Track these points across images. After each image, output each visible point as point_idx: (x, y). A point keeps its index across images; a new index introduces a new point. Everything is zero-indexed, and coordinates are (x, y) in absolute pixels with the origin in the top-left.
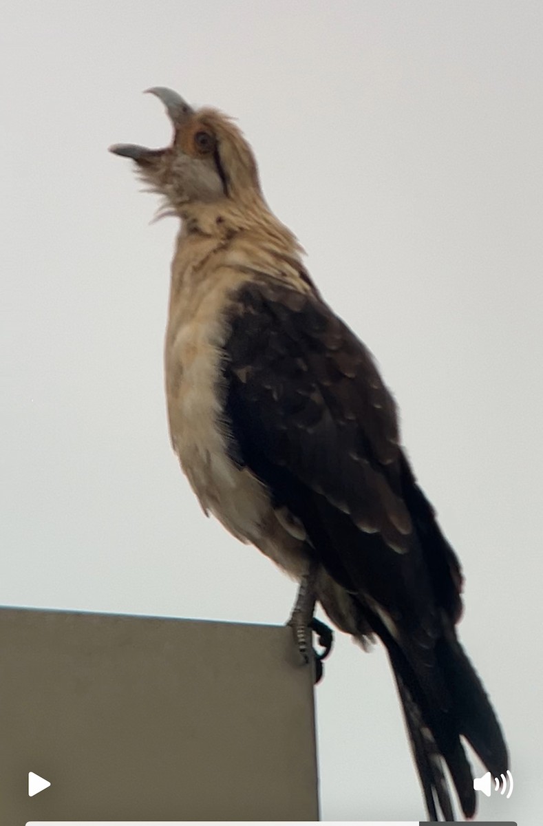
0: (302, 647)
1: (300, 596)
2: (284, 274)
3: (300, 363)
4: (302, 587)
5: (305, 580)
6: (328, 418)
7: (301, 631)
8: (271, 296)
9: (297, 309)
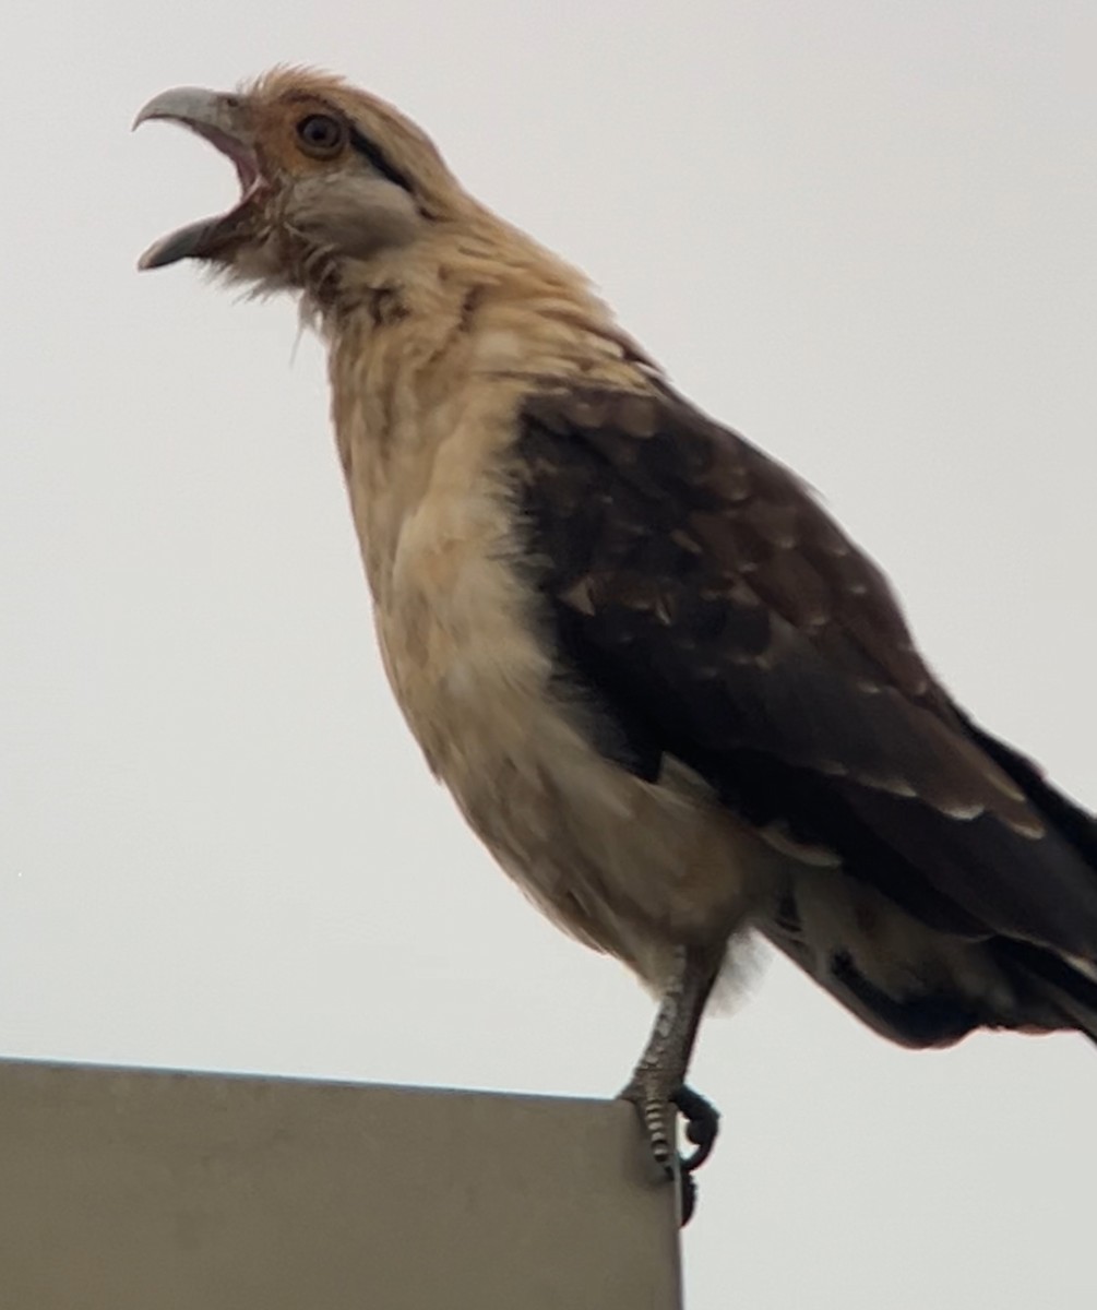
0: (659, 1151)
1: (657, 1035)
2: (586, 365)
3: (680, 538)
4: (662, 1017)
5: (672, 1003)
6: (782, 628)
7: (655, 1115)
8: (587, 416)
9: (648, 434)
